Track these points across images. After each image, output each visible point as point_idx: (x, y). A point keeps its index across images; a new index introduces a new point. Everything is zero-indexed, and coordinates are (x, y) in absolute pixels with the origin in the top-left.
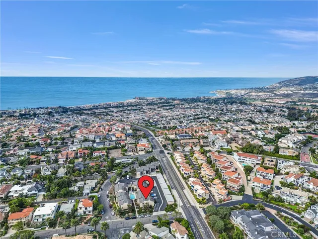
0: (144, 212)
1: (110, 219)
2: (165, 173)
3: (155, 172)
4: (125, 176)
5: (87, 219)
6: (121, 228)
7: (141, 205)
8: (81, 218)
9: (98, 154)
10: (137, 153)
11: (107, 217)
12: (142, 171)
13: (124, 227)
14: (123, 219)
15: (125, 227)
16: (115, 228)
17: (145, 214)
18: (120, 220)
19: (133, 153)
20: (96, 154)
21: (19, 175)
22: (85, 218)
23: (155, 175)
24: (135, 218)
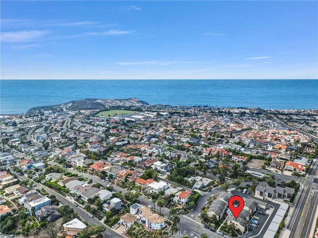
0: (226, 231)
1: (193, 218)
2: (296, 207)
3: (282, 200)
4: (242, 189)
5: (177, 208)
6: (194, 231)
7: (229, 223)
8: (174, 204)
9: (237, 158)
10: (282, 171)
11: (192, 216)
12: (263, 191)
13: (196, 232)
14: (203, 225)
15: (198, 233)
16: (190, 228)
17: (225, 233)
18: (201, 224)
19: (275, 169)
20: (235, 158)
21: (168, 155)
22: (177, 206)
23: (280, 203)
24: (214, 231)
